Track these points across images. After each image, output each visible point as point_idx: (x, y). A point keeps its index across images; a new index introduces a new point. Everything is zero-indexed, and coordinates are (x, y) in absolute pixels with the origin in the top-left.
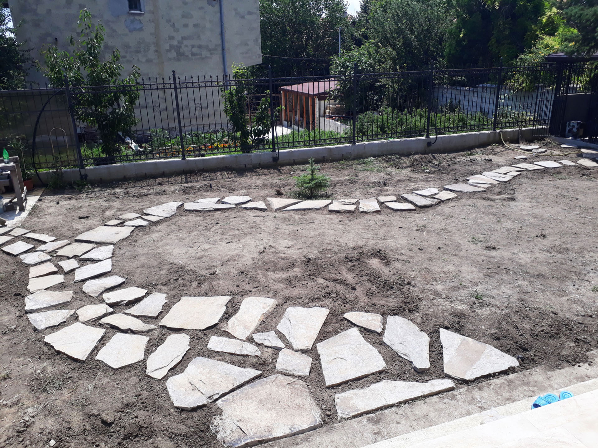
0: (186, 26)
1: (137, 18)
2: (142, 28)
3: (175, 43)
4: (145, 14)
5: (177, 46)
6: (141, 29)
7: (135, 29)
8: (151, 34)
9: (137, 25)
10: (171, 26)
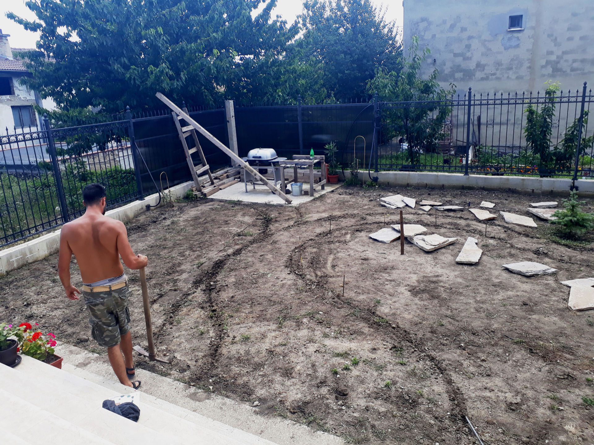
0: (570, 39)
1: (516, 35)
2: (519, 44)
3: (553, 58)
4: (525, 31)
5: (554, 61)
6: (517, 46)
7: (511, 47)
8: (528, 50)
9: (514, 43)
10: (552, 41)
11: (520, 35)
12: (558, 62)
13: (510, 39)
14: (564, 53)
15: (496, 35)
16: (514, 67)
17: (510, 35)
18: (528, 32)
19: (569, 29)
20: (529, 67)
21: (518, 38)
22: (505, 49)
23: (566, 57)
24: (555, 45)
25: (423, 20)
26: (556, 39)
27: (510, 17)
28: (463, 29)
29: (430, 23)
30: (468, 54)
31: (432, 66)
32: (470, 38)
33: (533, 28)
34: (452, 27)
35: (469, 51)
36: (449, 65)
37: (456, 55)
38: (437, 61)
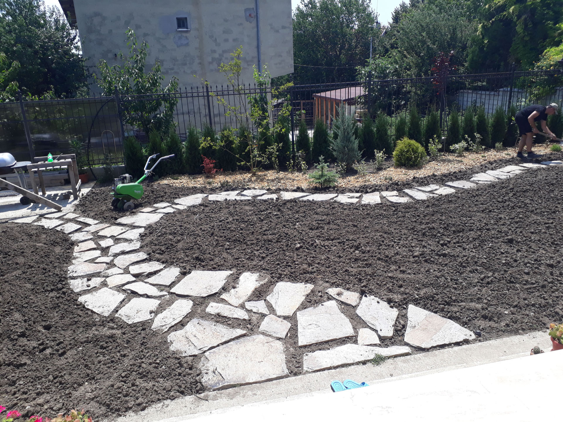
0: (226, 40)
1: (184, 34)
2: (188, 43)
3: (216, 56)
4: (191, 31)
5: (218, 58)
7: (182, 45)
8: (196, 48)
9: (184, 41)
10: (213, 41)
11: (187, 35)
12: (221, 60)
13: (180, 38)
15: (168, 34)
16: (188, 63)
17: (179, 35)
19: (224, 32)
20: (200, 63)
21: (186, 37)
22: (178, 47)
23: (225, 55)
24: (216, 45)
26: (216, 39)
27: (177, 18)
28: (138, 27)
32: (146, 35)
34: (127, 23)
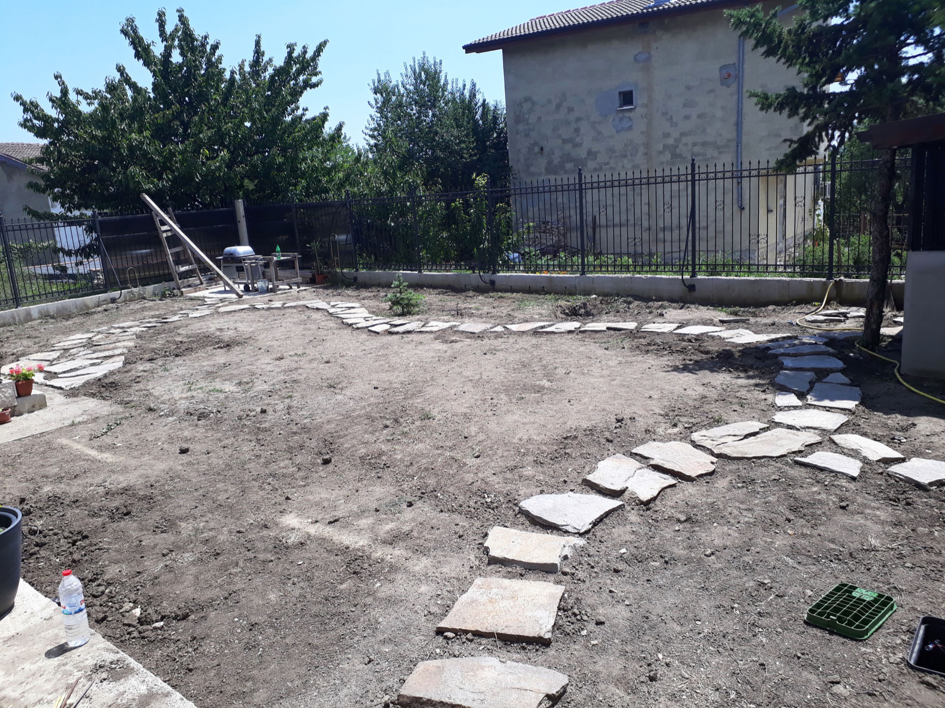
0: (687, 117)
1: (627, 114)
2: (631, 126)
3: (670, 141)
4: (638, 109)
5: (672, 145)
6: (630, 128)
7: (623, 129)
8: (642, 133)
9: (625, 124)
10: (667, 120)
11: (631, 114)
12: (677, 147)
13: (621, 119)
14: (683, 134)
15: (606, 116)
16: (629, 154)
17: (621, 115)
18: (640, 111)
19: (685, 105)
20: (646, 154)
21: (630, 118)
22: (617, 132)
23: (684, 140)
24: (671, 126)
25: (527, 99)
26: (671, 117)
27: (620, 93)
28: (570, 110)
29: (534, 103)
30: (578, 140)
31: (539, 156)
32: (578, 119)
33: (646, 106)
34: (558, 107)
35: (578, 136)
36: (558, 154)
37: (565, 141)
38: (545, 150)
